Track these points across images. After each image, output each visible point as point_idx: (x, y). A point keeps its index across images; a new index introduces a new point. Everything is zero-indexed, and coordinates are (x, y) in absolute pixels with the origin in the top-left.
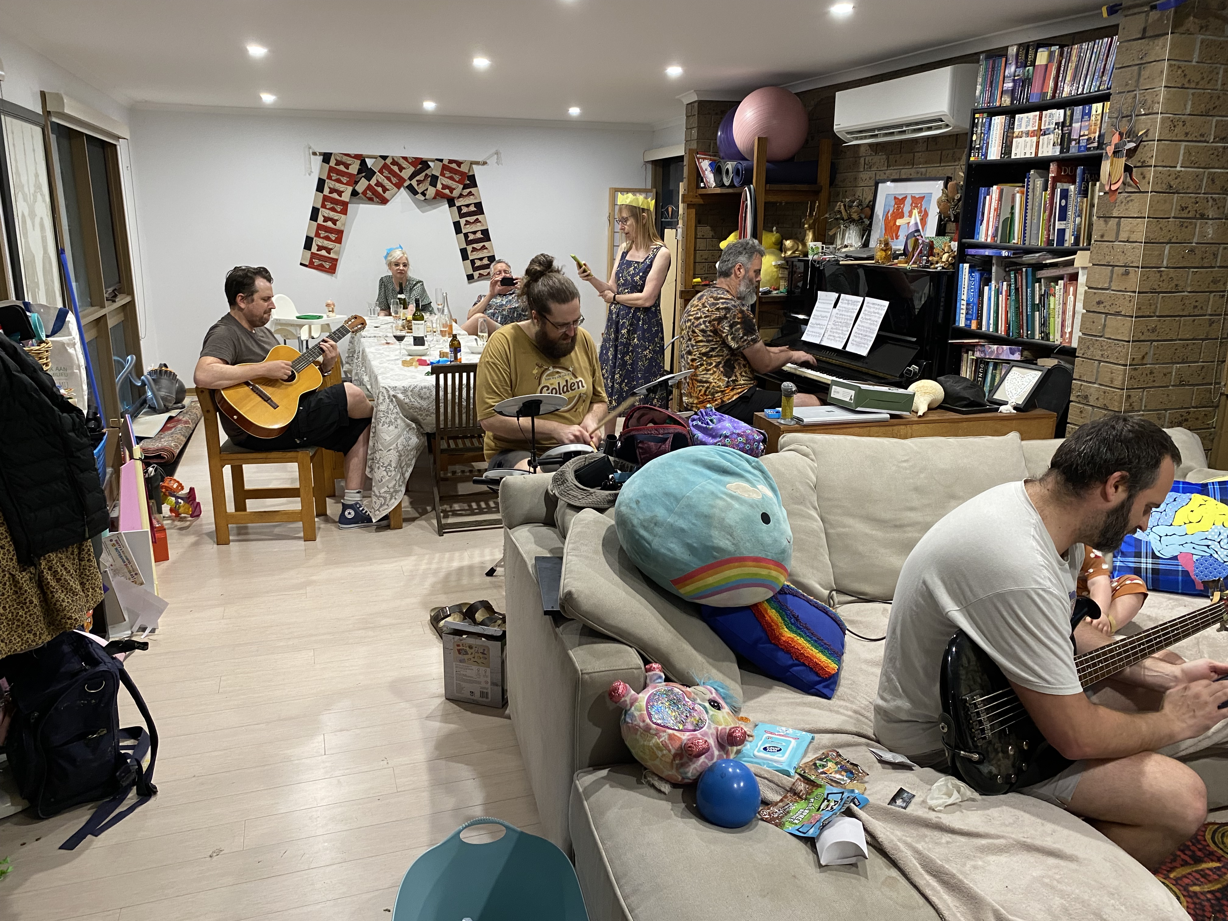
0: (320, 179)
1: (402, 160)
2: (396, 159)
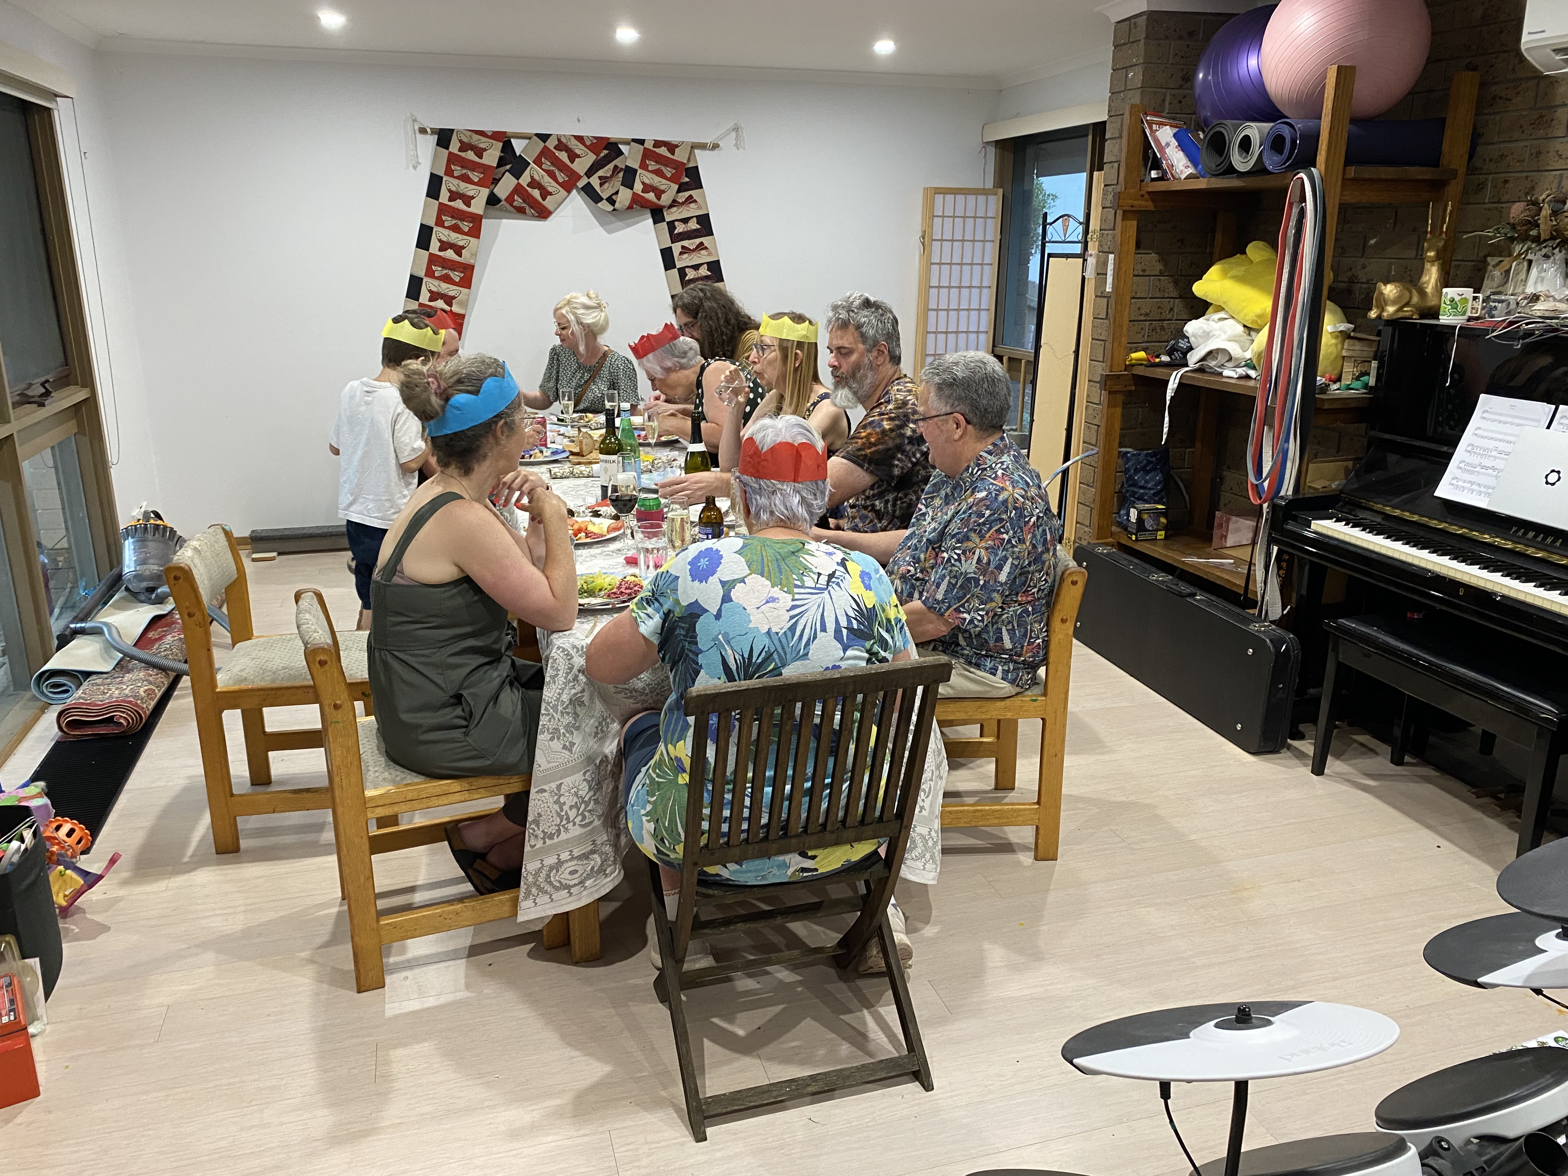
0: (432, 175)
1: (573, 140)
2: (563, 140)
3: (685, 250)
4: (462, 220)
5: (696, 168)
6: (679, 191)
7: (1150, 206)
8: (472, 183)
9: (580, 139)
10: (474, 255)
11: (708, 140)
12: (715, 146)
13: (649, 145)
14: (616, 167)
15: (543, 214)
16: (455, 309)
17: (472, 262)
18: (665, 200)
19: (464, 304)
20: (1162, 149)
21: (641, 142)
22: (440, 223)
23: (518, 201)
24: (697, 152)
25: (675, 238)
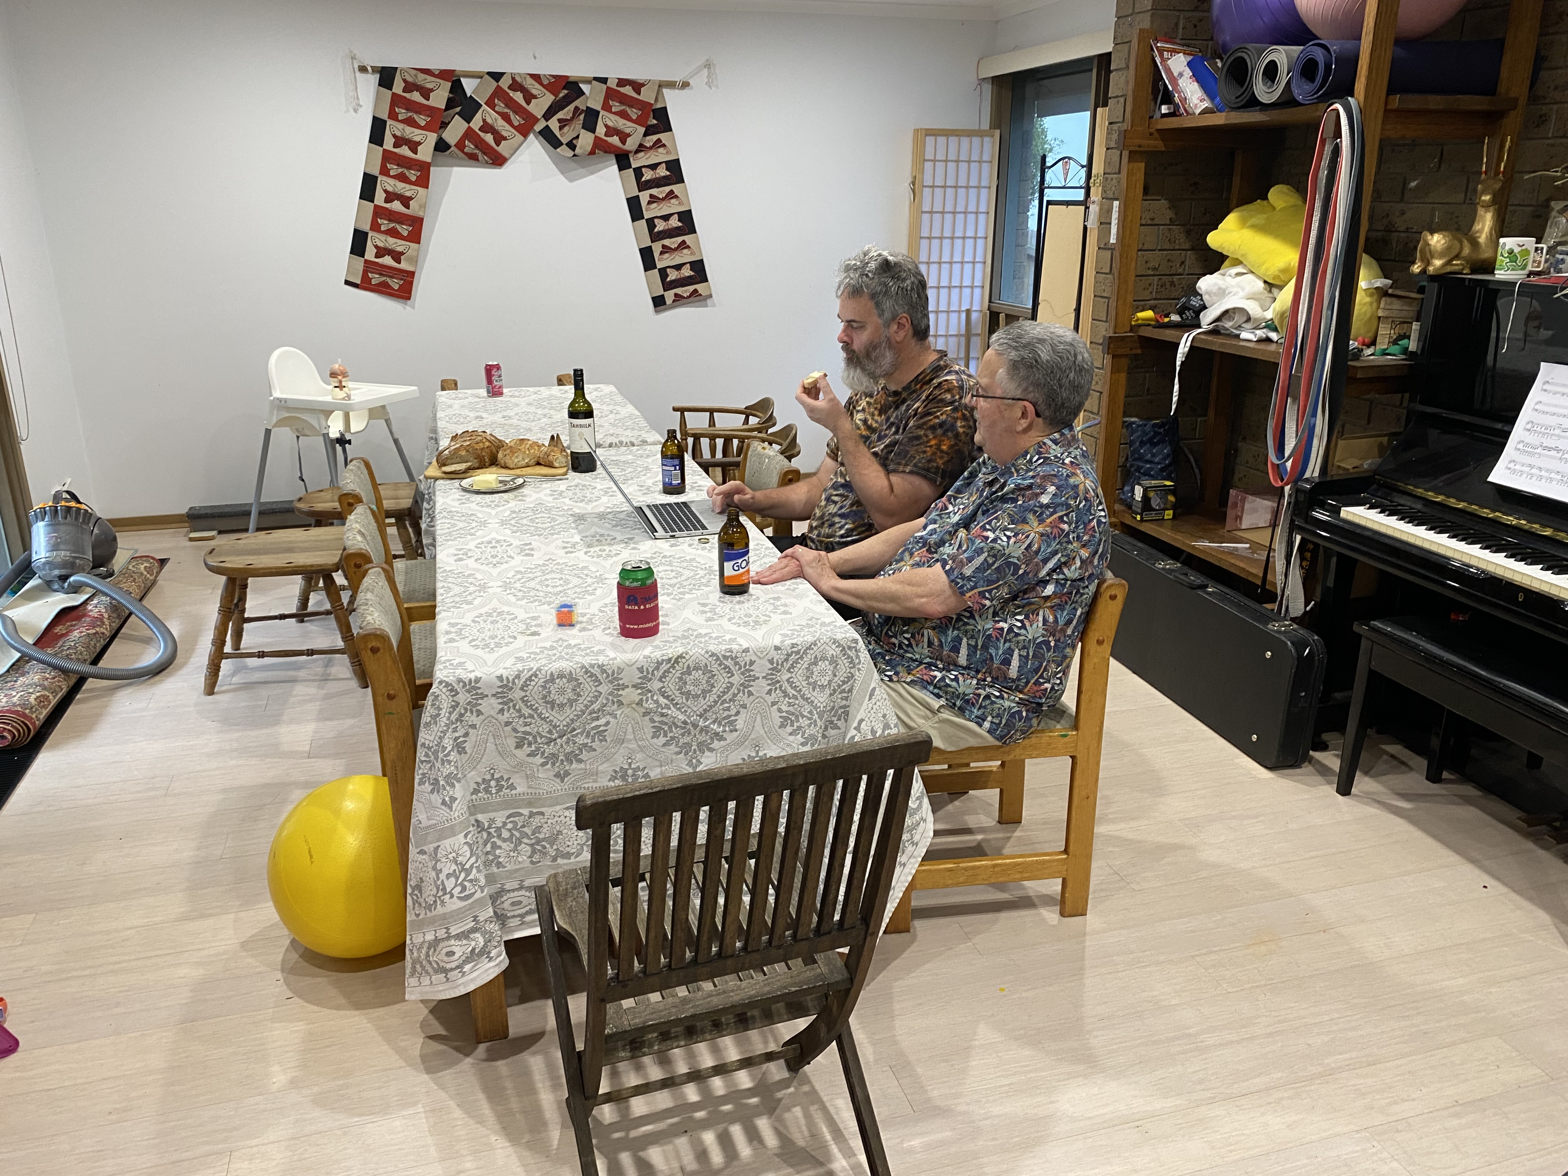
0: (375, 119)
1: (529, 80)
2: (518, 79)
3: (653, 199)
4: (409, 168)
5: (665, 109)
6: (646, 134)
7: (1159, 145)
8: (418, 127)
9: (536, 77)
10: (423, 206)
11: (677, 78)
12: (685, 85)
13: (612, 84)
14: (577, 108)
15: (498, 161)
16: (404, 265)
17: (421, 214)
18: (631, 144)
19: (415, 261)
20: (1174, 80)
21: (604, 80)
22: (385, 171)
23: (470, 147)
24: (665, 91)
25: (643, 186)
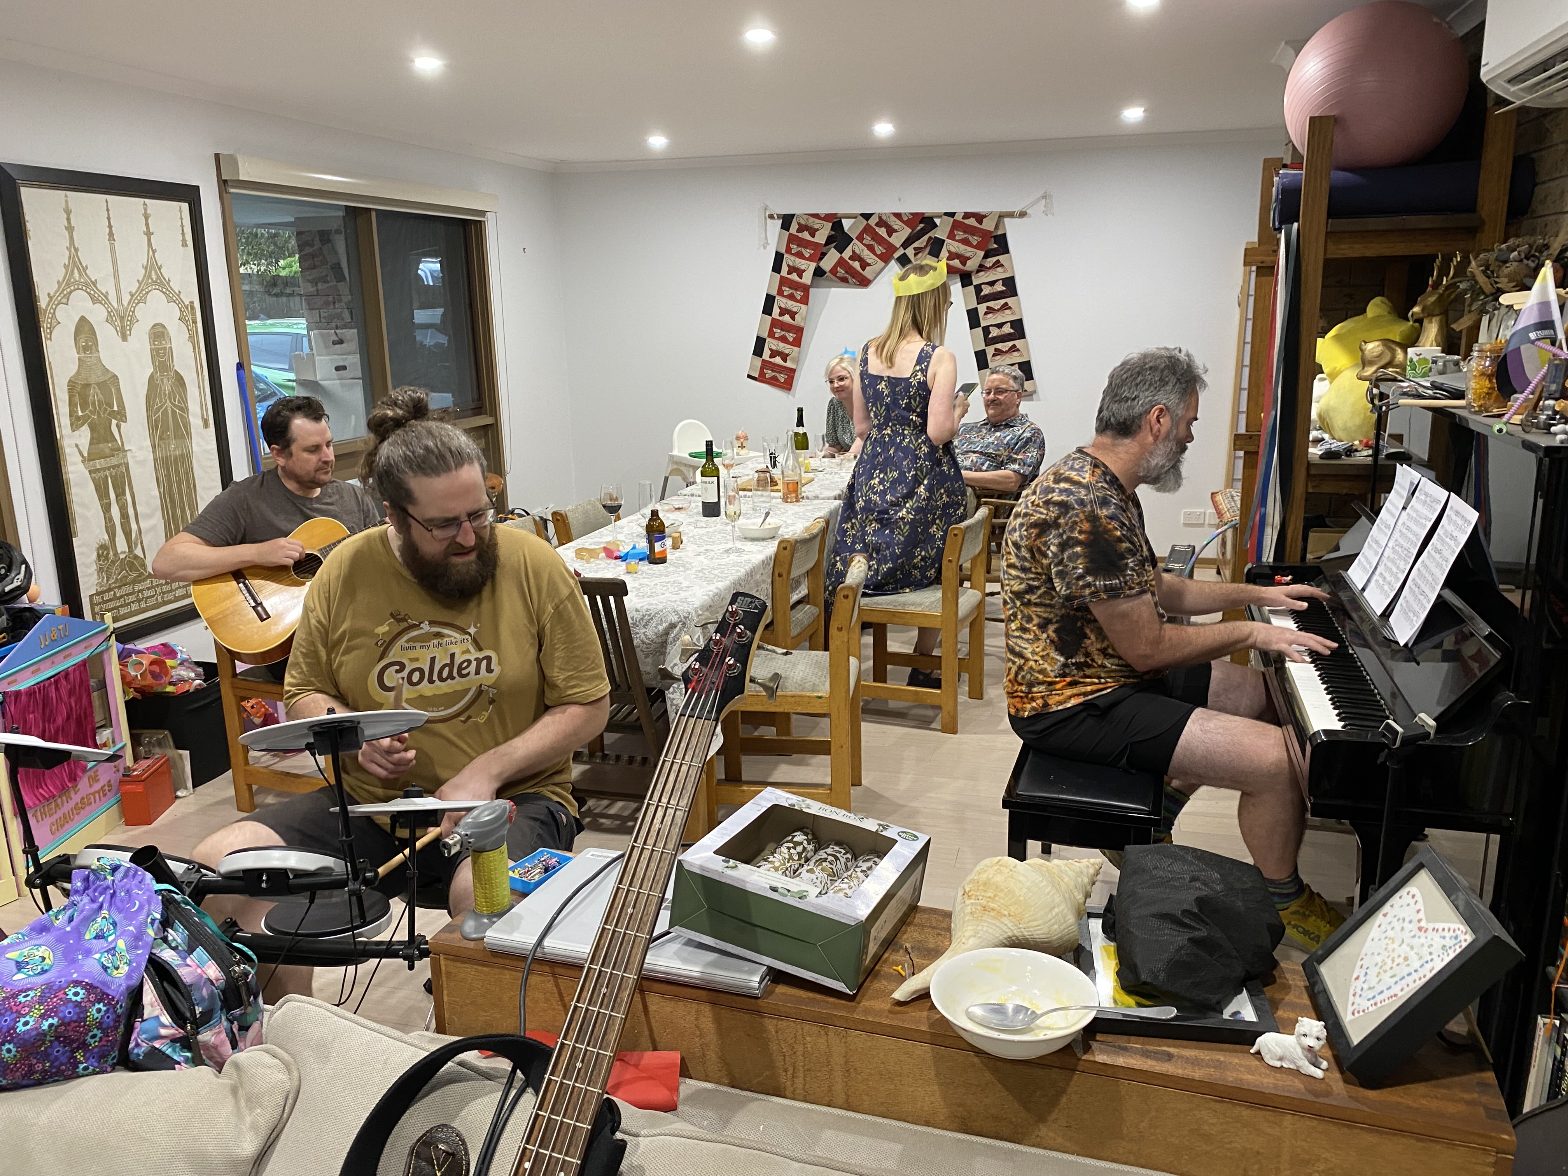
0: (777, 253)
1: (893, 219)
2: (884, 218)
3: (990, 310)
4: (796, 290)
5: (1004, 235)
6: (986, 257)
8: (804, 258)
9: (898, 216)
10: (804, 319)
11: (1017, 209)
12: (1023, 214)
13: (958, 217)
14: (929, 238)
15: (864, 282)
16: (789, 364)
17: (802, 324)
18: (971, 265)
19: (797, 361)
21: (952, 215)
22: (780, 292)
23: (841, 272)
24: (1004, 220)
25: (981, 300)
